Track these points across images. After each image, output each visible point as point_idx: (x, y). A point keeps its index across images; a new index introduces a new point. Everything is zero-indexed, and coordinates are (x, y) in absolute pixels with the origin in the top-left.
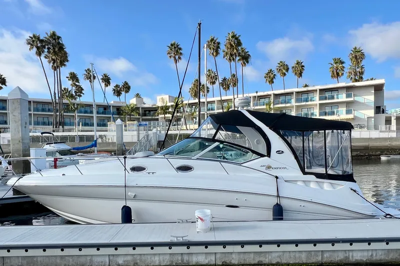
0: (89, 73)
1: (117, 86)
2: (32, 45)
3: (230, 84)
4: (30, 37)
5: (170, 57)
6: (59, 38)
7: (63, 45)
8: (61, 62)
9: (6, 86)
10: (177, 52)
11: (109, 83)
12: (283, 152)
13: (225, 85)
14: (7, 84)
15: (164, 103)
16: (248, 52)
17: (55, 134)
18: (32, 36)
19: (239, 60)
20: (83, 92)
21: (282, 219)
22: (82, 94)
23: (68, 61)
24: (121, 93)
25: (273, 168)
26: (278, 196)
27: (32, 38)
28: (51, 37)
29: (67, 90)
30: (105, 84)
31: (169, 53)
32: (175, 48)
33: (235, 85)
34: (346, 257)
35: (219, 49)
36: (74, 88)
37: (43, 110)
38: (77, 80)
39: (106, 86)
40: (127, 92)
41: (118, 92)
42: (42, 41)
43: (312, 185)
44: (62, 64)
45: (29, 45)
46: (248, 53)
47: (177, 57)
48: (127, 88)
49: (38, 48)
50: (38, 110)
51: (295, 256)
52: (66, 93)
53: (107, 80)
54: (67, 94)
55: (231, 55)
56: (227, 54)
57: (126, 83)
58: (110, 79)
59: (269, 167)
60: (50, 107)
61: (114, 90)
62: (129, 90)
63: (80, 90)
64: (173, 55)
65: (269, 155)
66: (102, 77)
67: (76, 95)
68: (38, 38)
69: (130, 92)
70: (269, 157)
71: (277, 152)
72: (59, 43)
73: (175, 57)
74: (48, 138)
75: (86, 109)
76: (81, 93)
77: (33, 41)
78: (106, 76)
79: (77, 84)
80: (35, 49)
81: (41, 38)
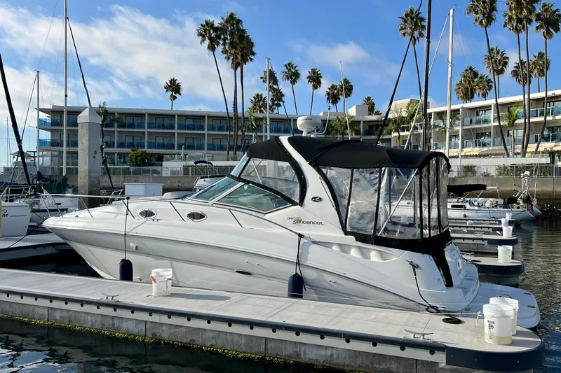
0: (290, 70)
1: (333, 87)
2: (203, 36)
3: (532, 72)
4: (202, 25)
5: (404, 34)
6: (239, 21)
7: (244, 31)
8: (242, 56)
9: (180, 94)
10: (416, 24)
11: (319, 83)
12: (320, 199)
13: (523, 74)
14: (181, 92)
15: (397, 113)
16: (557, 10)
17: (215, 163)
18: (204, 24)
19: (537, 28)
20: (283, 99)
21: (301, 297)
22: (281, 103)
23: (253, 54)
24: (339, 99)
25: (303, 222)
26: (298, 263)
27: (204, 26)
28: (227, 21)
29: (261, 97)
30: (314, 85)
31: (402, 29)
32: (412, 19)
33: (542, 73)
34: (296, 352)
35: (494, 12)
36: (271, 93)
37: (221, 129)
38: (276, 82)
39: (315, 87)
40: (348, 95)
41: (333, 97)
42: (216, 29)
43: (354, 253)
44: (245, 59)
45: (200, 37)
46: (557, 13)
47: (416, 34)
48: (348, 89)
49: (211, 39)
50: (213, 129)
51: (232, 340)
52: (259, 101)
53: (315, 79)
54: (261, 103)
55: (519, 21)
56: (511, 18)
57: (346, 82)
58: (321, 77)
59: (298, 221)
60: (224, 123)
61: (328, 94)
62: (351, 93)
63: (278, 97)
64: (409, 31)
65: (301, 202)
66: (308, 74)
67: (273, 104)
68: (212, 25)
69: (352, 95)
70: (301, 206)
71: (313, 198)
72: (239, 30)
73: (412, 35)
74: (202, 169)
75: (279, 126)
76: (281, 100)
77: (205, 30)
78: (314, 73)
79: (275, 87)
80: (207, 42)
81: (216, 25)
